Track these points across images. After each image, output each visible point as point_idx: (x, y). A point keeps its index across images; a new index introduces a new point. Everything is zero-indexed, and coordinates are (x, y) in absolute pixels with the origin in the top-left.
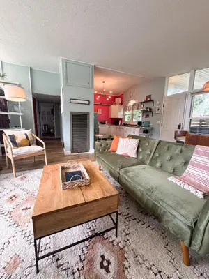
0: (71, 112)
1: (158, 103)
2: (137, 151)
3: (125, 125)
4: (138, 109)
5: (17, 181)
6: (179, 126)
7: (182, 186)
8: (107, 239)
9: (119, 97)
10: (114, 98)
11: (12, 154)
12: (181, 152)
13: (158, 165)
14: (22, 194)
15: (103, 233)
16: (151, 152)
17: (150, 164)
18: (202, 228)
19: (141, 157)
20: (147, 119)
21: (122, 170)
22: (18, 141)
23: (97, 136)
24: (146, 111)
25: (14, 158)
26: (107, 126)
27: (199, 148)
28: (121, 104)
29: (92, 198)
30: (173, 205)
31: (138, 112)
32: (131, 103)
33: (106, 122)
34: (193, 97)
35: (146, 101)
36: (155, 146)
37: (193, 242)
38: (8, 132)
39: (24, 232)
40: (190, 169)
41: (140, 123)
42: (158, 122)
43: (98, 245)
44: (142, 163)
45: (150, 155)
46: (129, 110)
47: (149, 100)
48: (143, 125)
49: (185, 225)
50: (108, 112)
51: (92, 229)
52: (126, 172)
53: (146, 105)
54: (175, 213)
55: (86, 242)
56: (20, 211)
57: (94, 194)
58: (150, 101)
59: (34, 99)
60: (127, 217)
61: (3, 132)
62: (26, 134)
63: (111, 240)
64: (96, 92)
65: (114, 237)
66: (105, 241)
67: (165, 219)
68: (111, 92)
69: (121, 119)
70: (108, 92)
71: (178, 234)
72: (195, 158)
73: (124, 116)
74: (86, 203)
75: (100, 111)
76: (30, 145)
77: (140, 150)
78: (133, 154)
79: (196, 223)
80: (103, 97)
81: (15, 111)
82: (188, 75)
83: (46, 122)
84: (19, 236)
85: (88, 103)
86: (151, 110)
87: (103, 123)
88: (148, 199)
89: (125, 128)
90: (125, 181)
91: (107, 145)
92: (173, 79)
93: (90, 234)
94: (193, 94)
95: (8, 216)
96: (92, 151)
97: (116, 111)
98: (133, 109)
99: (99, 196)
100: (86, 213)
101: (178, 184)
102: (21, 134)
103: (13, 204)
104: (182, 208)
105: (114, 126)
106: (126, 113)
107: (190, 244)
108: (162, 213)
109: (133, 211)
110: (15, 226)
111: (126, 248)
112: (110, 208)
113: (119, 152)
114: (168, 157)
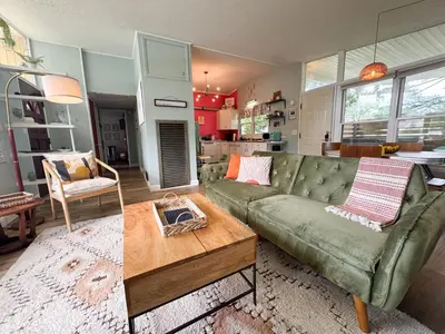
0: (157, 121)
1: (292, 103)
2: (271, 174)
3: (242, 139)
4: (262, 114)
5: (76, 237)
6: (327, 136)
7: (347, 217)
8: (240, 309)
9: (231, 97)
10: (223, 99)
11: (64, 193)
12: (339, 168)
13: (305, 192)
14: (87, 257)
15: (233, 301)
16: (292, 174)
17: (292, 193)
18: (388, 271)
19: (277, 184)
20: (277, 129)
21: (253, 204)
22: (71, 171)
23: (202, 158)
24: (276, 117)
25: (66, 199)
26: (215, 144)
27: (365, 161)
28: (235, 107)
29: (216, 245)
30: (340, 245)
31: (262, 119)
32: (251, 105)
33: (213, 138)
34: (344, 91)
35: (274, 101)
36: (298, 164)
37: (375, 294)
38: (51, 157)
39: (101, 315)
40: (355, 194)
41: (266, 136)
42: (294, 132)
43: (229, 320)
44: (280, 191)
45: (291, 179)
46: (248, 117)
47: (278, 98)
48: (271, 138)
49: (361, 270)
50: (214, 121)
51: (215, 297)
52: (259, 206)
53: (274, 108)
54: (344, 256)
55: (209, 319)
56: (89, 284)
57: (217, 239)
58: (280, 100)
59: (91, 102)
60: (266, 274)
61: (43, 158)
62: (84, 160)
63: (247, 310)
64: (194, 89)
65: (251, 306)
66: (239, 313)
67: (328, 267)
68: (218, 89)
69: (236, 131)
70: (213, 88)
71: (350, 287)
72: (362, 176)
73: (240, 125)
74: (207, 253)
75: (202, 120)
76: (92, 177)
77: (275, 172)
78: (264, 181)
79: (377, 265)
80: (207, 97)
81: (60, 122)
82: (335, 59)
83: (113, 142)
84: (93, 322)
85: (184, 105)
86: (282, 113)
87: (207, 139)
88: (299, 242)
89: (243, 144)
90: (257, 219)
91: (221, 169)
92: (313, 66)
93: (213, 305)
94: (345, 86)
95: (69, 293)
96: (194, 182)
97: (228, 119)
98: (254, 115)
99: (227, 241)
100: (209, 269)
101: (342, 215)
102: (74, 159)
103: (75, 274)
104: (354, 247)
105: (226, 143)
106: (243, 121)
107: (371, 298)
108: (322, 259)
109: (273, 265)
110: (83, 307)
111: (272, 320)
112: (243, 260)
113: (242, 178)
114: (319, 179)
